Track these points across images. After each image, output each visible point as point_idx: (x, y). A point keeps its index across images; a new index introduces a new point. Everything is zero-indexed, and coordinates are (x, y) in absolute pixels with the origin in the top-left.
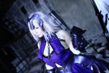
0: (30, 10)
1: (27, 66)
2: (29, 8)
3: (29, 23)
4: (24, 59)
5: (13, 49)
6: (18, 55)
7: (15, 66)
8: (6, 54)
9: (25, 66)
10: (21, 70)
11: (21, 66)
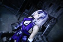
1: (27, 16)
3: (42, 10)
4: (29, 14)
5: (32, 8)
6: (30, 10)
7: (25, 11)
8: (29, 6)
9: (26, 15)
10: (24, 14)
11: (26, 13)
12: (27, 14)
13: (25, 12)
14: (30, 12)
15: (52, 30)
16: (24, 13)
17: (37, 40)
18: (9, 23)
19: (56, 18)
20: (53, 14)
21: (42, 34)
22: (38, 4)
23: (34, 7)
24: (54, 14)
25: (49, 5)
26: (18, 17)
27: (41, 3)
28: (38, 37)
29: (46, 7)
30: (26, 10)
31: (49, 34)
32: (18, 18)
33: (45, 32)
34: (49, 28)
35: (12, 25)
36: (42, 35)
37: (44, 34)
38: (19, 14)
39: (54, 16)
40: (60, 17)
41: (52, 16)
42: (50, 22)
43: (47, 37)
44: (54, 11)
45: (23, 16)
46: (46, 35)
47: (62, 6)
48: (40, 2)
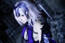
1: (16, 33)
5: (6, 22)
6: (9, 26)
7: (8, 34)
8: (2, 25)
9: (14, 33)
10: (12, 36)
11: (12, 34)
12: (14, 31)
13: (10, 34)
14: (12, 26)
15: (48, 3)
16: (10, 36)
17: (57, 28)
21: (49, 18)
22: (4, 11)
23: (7, 18)
27: (3, 5)
28: (53, 25)
30: (7, 31)
31: (53, 9)
33: (48, 13)
34: (44, 7)
36: (52, 19)
37: (51, 16)
42: (36, 3)
43: (55, 13)
45: (14, 40)
46: (52, 14)
48: (2, 7)
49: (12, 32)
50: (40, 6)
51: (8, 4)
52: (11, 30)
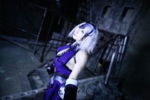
0: (111, 15)
2: (113, 13)
4: (63, 41)
6: (63, 33)
7: (53, 37)
8: (59, 23)
9: (57, 45)
10: (53, 44)
11: (56, 42)
13: (54, 40)
16: (51, 42)
18: (21, 73)
19: (125, 34)
20: (116, 29)
22: (78, 15)
24: (118, 28)
25: (102, 11)
26: (39, 55)
29: (97, 17)
30: (55, 35)
32: (39, 58)
35: (28, 76)
38: (41, 46)
39: (119, 31)
40: (133, 31)
41: (115, 32)
42: (113, 47)
44: (116, 22)
45: (49, 50)
47: (130, 6)
49: (58, 41)
50: (113, 56)
51: (89, 14)
52: (60, 38)
